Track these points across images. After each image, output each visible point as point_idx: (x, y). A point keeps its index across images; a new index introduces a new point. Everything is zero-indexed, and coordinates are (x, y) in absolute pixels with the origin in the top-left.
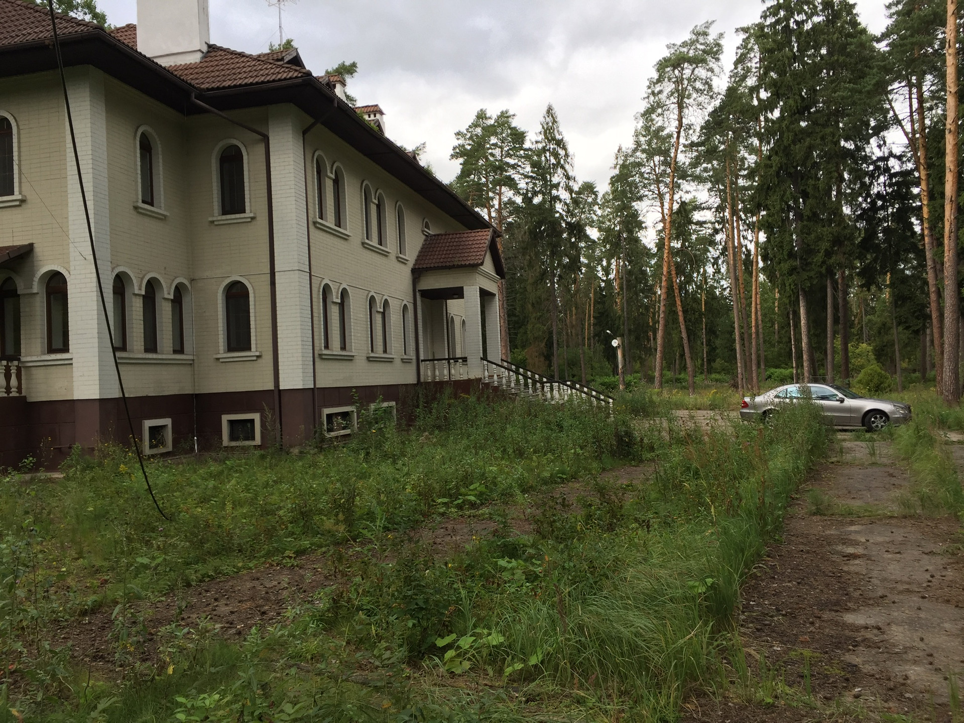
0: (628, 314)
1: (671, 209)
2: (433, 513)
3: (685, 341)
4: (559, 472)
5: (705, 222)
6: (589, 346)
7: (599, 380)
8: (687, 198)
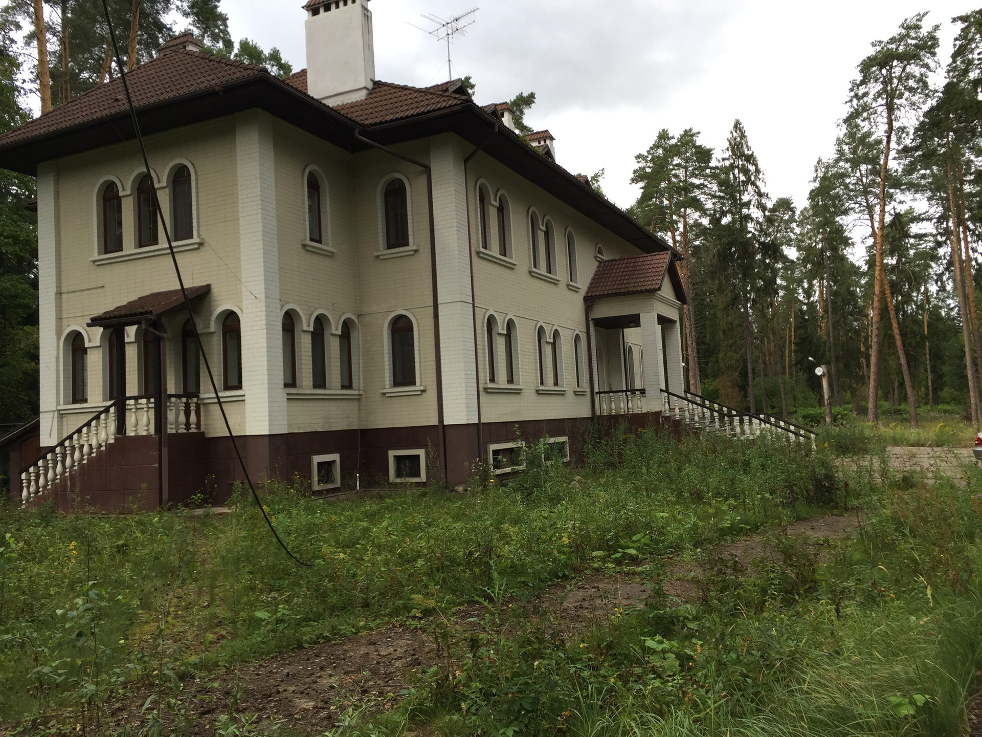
0: (834, 339)
1: (882, 221)
2: (587, 568)
3: (905, 368)
4: (741, 522)
5: (925, 235)
6: (791, 374)
7: (802, 412)
8: (902, 209)
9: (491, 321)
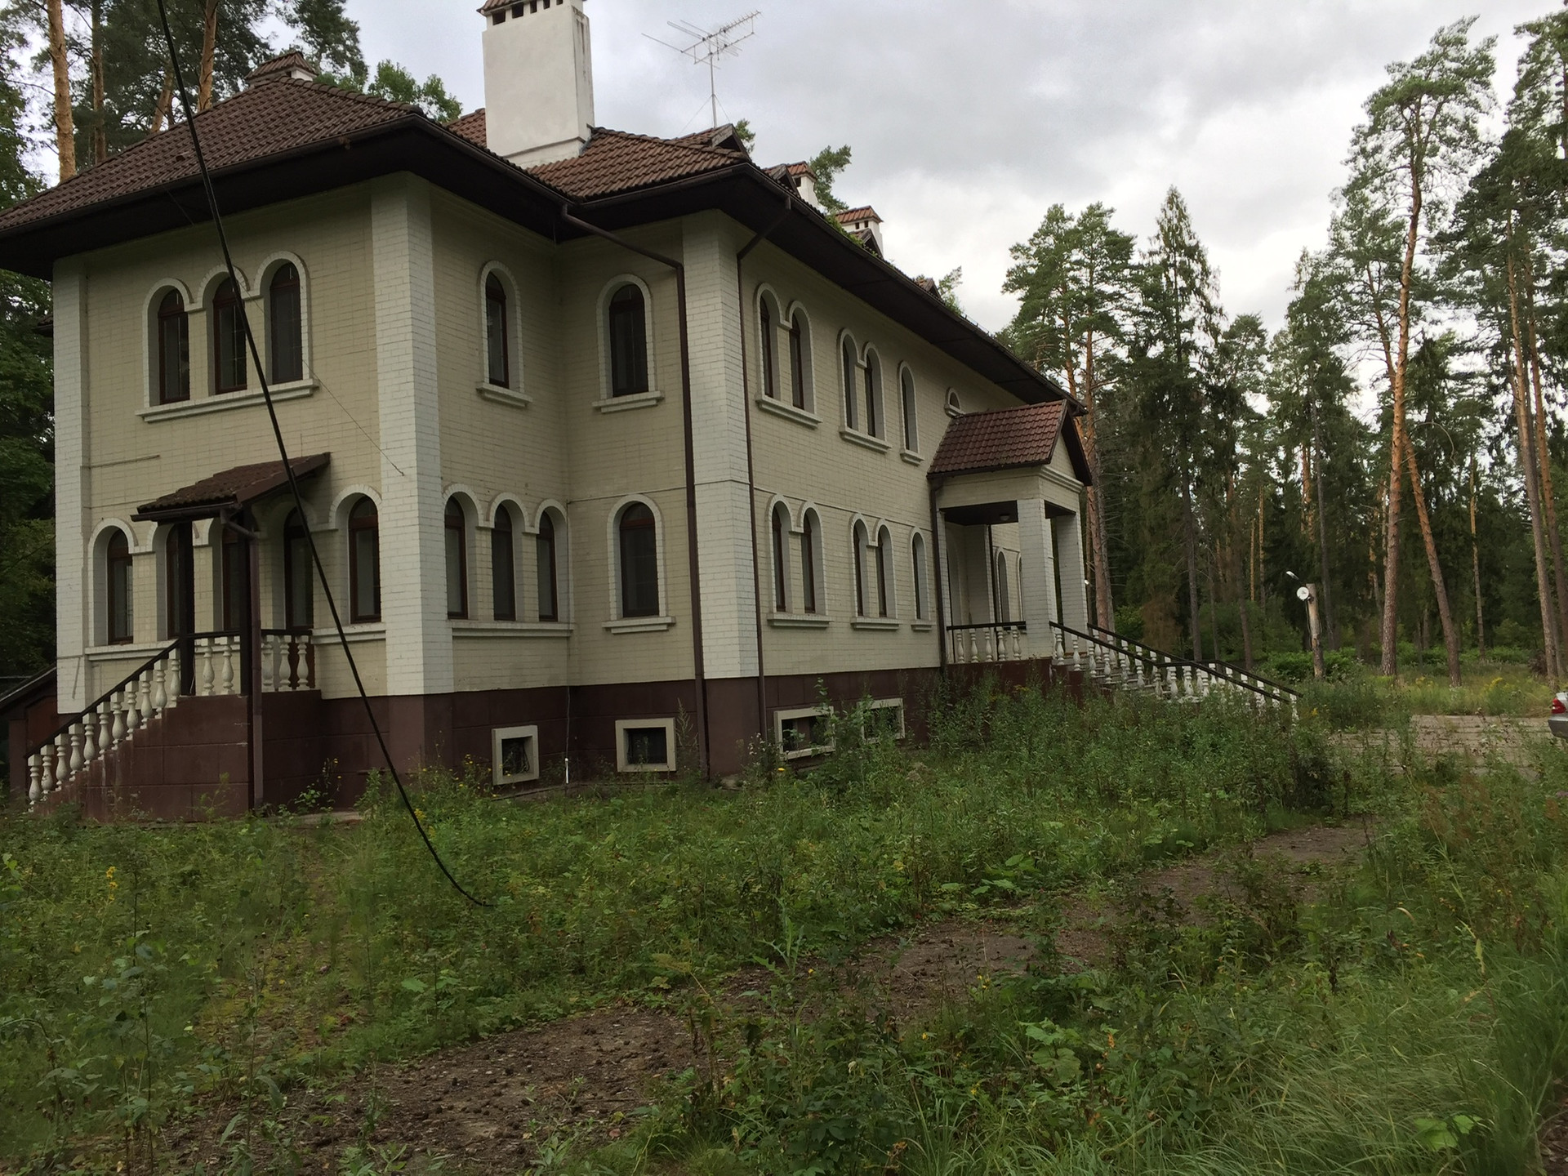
0: (1327, 541)
1: (1403, 352)
2: (933, 911)
3: (1440, 589)
4: (1179, 836)
5: (1472, 375)
6: (1258, 598)
7: (1276, 658)
8: (1435, 333)
9: (779, 512)
